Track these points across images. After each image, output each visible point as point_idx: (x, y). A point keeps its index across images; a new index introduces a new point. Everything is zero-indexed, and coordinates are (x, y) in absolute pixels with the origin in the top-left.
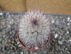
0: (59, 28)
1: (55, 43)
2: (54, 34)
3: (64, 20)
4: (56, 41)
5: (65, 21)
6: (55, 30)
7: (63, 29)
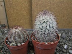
0: (67, 40)
1: (66, 52)
2: (64, 45)
3: (69, 33)
4: (66, 51)
5: (71, 34)
6: (63, 42)
7: (71, 41)
